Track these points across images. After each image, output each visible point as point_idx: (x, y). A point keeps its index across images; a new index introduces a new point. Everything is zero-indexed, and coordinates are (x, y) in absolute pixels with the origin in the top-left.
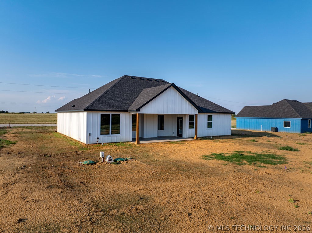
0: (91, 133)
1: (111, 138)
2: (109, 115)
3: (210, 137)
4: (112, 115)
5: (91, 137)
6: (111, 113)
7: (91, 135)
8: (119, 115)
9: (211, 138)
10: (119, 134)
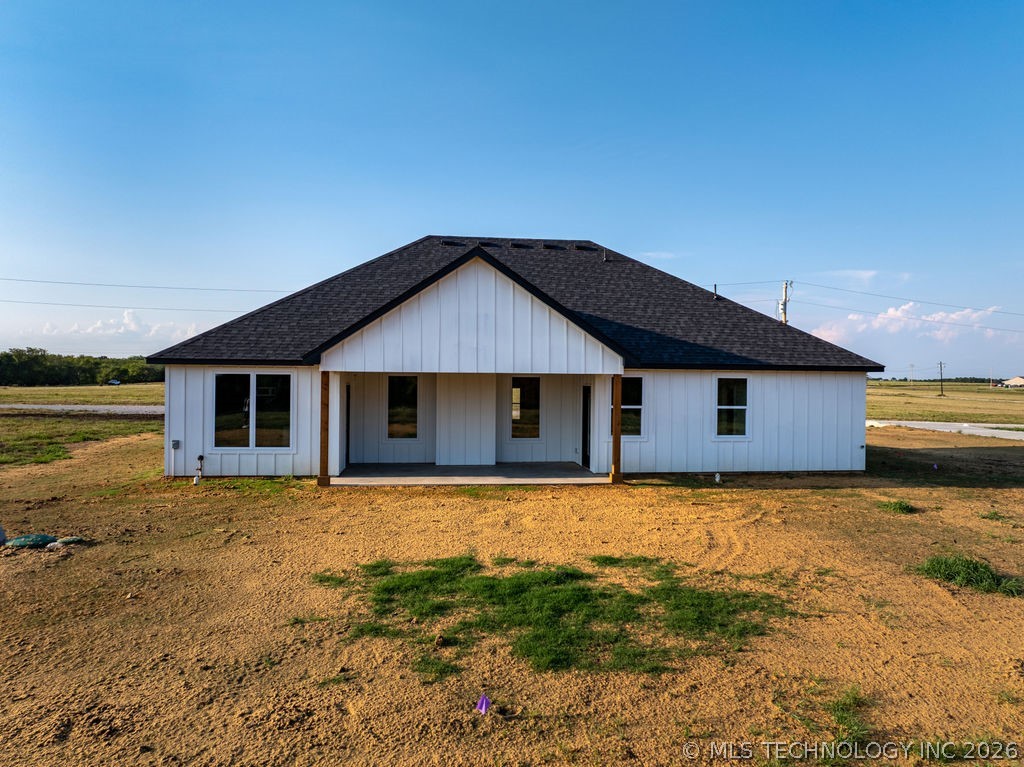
0: (181, 438)
1: (252, 459)
2: (248, 377)
3: (712, 475)
4: (259, 377)
5: (180, 452)
6: (253, 373)
7: (182, 445)
8: (287, 378)
9: (717, 480)
10: (289, 446)
